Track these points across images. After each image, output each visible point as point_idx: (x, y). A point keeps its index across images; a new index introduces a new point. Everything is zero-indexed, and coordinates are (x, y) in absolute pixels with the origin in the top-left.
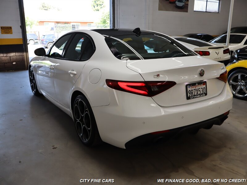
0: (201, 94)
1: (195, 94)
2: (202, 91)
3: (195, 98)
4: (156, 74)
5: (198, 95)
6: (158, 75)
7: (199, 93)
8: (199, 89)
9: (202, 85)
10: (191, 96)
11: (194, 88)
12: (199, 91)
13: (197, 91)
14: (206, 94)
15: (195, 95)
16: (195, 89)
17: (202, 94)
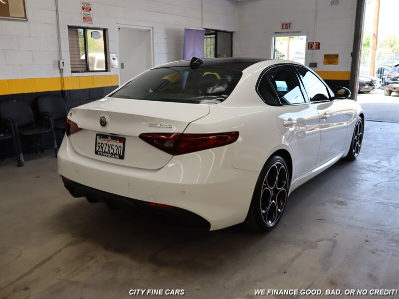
1: (105, 151)
2: (117, 150)
5: (110, 153)
6: (71, 114)
7: (111, 151)
8: (112, 145)
9: (118, 141)
10: (100, 150)
11: (106, 142)
12: (112, 148)
13: (109, 147)
14: (122, 158)
16: (107, 144)
17: (115, 154)
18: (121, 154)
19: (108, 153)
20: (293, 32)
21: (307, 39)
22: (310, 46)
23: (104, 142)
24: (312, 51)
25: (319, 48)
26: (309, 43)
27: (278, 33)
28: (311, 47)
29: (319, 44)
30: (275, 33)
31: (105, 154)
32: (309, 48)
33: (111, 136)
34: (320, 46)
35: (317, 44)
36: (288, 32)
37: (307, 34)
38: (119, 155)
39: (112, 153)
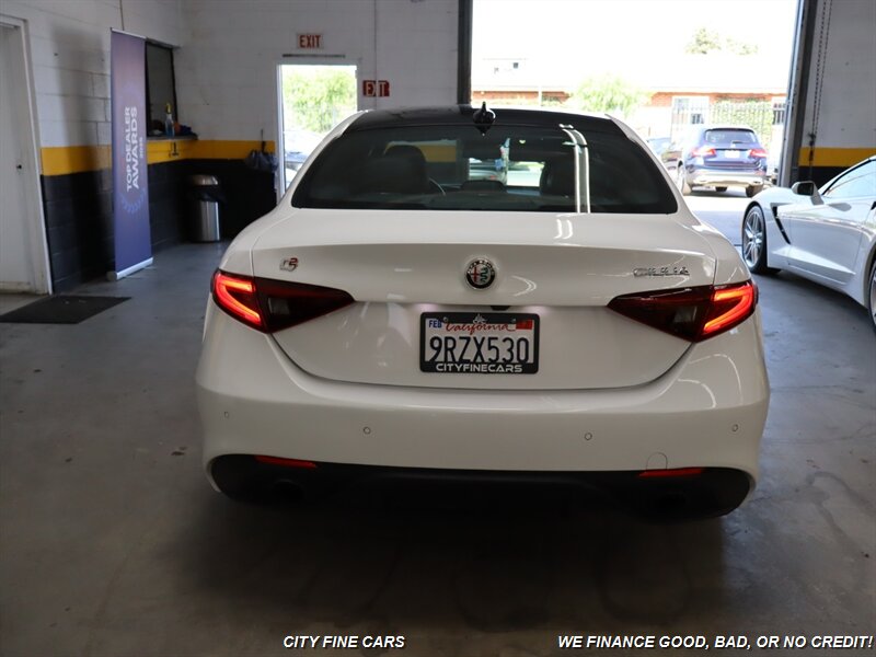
0: (500, 360)
1: (465, 358)
2: (510, 350)
3: (461, 371)
4: (289, 258)
5: (483, 362)
6: (294, 263)
7: (488, 355)
8: (490, 339)
9: (513, 327)
10: (441, 357)
11: (466, 334)
12: (490, 348)
13: (479, 346)
14: (531, 368)
15: (462, 361)
16: (468, 339)
17: (506, 363)
18: (531, 360)
19: (475, 362)
20: (326, 56)
21: (359, 74)
22: (368, 88)
23: (456, 334)
24: (372, 99)
25: (387, 94)
26: (365, 82)
27: (290, 58)
28: (370, 92)
29: (387, 85)
30: (285, 56)
31: (466, 366)
32: (365, 94)
33: (483, 315)
34: (390, 90)
35: (383, 84)
36: (315, 56)
37: (358, 62)
38: (523, 363)
39: (492, 361)
